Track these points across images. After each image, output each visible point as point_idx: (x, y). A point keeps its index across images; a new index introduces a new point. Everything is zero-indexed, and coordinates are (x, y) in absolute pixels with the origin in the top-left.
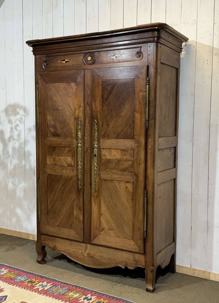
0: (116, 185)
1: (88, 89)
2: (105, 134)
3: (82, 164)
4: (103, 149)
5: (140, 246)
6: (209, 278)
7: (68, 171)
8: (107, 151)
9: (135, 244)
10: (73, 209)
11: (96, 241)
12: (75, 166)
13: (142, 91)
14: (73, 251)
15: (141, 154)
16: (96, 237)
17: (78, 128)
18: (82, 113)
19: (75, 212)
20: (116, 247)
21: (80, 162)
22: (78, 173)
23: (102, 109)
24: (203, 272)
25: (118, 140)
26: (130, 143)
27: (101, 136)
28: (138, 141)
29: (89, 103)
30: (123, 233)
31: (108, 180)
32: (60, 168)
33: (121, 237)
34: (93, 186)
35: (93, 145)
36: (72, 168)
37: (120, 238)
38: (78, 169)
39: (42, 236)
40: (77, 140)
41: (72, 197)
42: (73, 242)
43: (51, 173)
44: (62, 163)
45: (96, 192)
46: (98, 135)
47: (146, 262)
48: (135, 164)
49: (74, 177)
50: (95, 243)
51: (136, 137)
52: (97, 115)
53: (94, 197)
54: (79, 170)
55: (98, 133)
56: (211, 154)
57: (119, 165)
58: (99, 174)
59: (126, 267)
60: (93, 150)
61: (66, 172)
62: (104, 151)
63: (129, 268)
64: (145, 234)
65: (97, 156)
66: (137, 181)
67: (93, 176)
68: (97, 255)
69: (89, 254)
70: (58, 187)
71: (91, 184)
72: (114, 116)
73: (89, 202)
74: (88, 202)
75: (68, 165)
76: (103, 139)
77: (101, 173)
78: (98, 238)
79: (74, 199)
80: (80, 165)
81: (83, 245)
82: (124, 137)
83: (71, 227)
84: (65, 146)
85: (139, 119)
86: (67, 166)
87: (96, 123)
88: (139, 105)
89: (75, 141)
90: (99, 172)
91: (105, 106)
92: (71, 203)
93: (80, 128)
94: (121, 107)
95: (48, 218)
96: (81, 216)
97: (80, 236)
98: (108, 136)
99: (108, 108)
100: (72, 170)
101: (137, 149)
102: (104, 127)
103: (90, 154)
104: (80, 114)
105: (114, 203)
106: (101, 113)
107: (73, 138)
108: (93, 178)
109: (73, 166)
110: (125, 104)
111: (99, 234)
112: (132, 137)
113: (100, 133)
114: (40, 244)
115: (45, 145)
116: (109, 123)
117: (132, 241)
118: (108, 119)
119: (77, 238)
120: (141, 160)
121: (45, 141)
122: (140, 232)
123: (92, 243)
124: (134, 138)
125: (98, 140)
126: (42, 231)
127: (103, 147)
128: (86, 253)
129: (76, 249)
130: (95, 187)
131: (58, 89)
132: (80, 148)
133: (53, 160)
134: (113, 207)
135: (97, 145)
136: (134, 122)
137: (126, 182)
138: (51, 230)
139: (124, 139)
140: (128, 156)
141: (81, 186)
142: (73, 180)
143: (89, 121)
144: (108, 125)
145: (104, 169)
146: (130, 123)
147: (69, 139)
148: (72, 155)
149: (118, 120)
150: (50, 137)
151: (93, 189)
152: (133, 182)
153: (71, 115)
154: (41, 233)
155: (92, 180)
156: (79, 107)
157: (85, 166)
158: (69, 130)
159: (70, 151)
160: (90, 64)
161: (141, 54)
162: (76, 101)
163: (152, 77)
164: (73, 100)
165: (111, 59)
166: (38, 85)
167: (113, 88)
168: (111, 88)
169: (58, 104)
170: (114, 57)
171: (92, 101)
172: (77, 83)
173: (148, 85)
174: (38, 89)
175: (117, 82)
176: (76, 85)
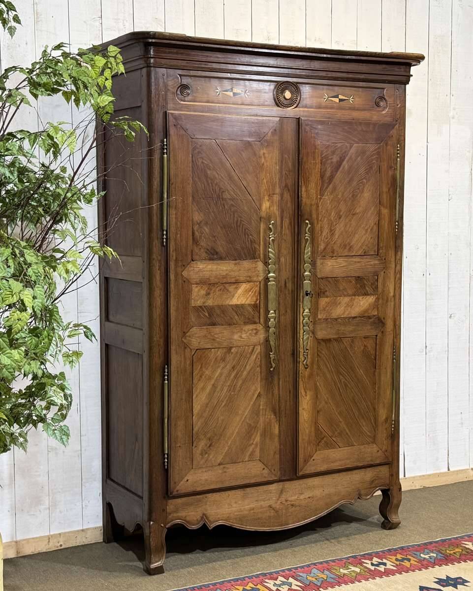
0: (346, 347)
1: (286, 156)
2: (325, 249)
3: (277, 315)
4: (322, 278)
5: (386, 451)
7: (246, 333)
9: (379, 449)
10: (258, 414)
11: (310, 469)
12: (262, 320)
13: (391, 168)
14: (250, 510)
15: (389, 282)
16: (310, 460)
17: (268, 239)
18: (277, 208)
19: (261, 420)
20: (347, 467)
21: (273, 312)
22: (268, 336)
23: (322, 200)
25: (350, 260)
26: (372, 263)
27: (318, 252)
28: (385, 259)
29: (289, 187)
30: (359, 436)
31: (332, 340)
32: (225, 331)
33: (355, 444)
34: (301, 357)
35: (302, 272)
36: (255, 328)
37: (355, 446)
38: (268, 326)
41: (255, 391)
42: (248, 489)
43: (202, 347)
44: (231, 318)
45: (306, 368)
46: (313, 252)
47: (392, 475)
48: (380, 300)
49: (260, 344)
50: (307, 472)
51: (381, 251)
52: (311, 211)
53: (303, 379)
54: (270, 328)
55: (313, 247)
57: (353, 307)
58: (314, 330)
60: (303, 283)
61: (241, 337)
62: (324, 282)
64: (393, 426)
66: (382, 332)
67: (302, 337)
68: (302, 497)
69: (286, 501)
70: (221, 375)
71: (295, 354)
72: (343, 213)
73: (290, 391)
74: (288, 392)
75: (244, 322)
76: (321, 259)
77: (318, 327)
78: (314, 460)
79: (259, 393)
80: (272, 317)
82: (362, 252)
83: (251, 458)
84: (236, 280)
85: (387, 218)
86: (242, 323)
87: (307, 228)
88: (386, 193)
89: (260, 265)
90: (313, 327)
91: (327, 194)
92: (252, 403)
93: (273, 239)
94: (357, 196)
95: (194, 452)
96: (276, 425)
97: (273, 471)
98: (332, 252)
99: (332, 196)
100: (255, 332)
101: (383, 272)
102: (324, 234)
103: (292, 291)
104: (272, 209)
105: (342, 383)
106: (318, 207)
107: (256, 261)
108: (301, 340)
109: (258, 321)
110: (363, 192)
111: (314, 452)
112: (375, 251)
113: (316, 248)
114: (162, 525)
115: (184, 281)
116: (334, 226)
117: (375, 446)
118: (332, 219)
119: (266, 475)
120: (390, 293)
121: (185, 273)
122: (387, 424)
123: (301, 474)
124: (379, 254)
125: (312, 261)
126: (178, 488)
127: (323, 275)
128: (279, 502)
129: (256, 502)
130: (305, 359)
131: (220, 152)
132: (272, 281)
133: (206, 316)
134: (341, 391)
135: (310, 272)
136: (379, 224)
137: (364, 338)
138: (201, 480)
139: (362, 257)
140: (367, 288)
141: (275, 361)
142: (256, 353)
143: (290, 223)
144: (332, 232)
145: (324, 319)
146: (371, 226)
147: (246, 264)
148: (255, 299)
149: (350, 221)
150: (199, 263)
151: (301, 363)
152: (376, 336)
153: (252, 211)
154: (175, 493)
155: (299, 345)
156: (269, 195)
157: (282, 318)
158: (247, 243)
159: (250, 291)
160: (289, 107)
161: (384, 101)
162: (265, 181)
163: (403, 144)
164: (256, 180)
165: (331, 102)
166: (165, 140)
167: (342, 159)
168: (339, 159)
169: (221, 186)
170: (337, 100)
171: (300, 183)
172: (265, 144)
173: (399, 158)
174: (166, 148)
175: (351, 148)
176: (265, 148)
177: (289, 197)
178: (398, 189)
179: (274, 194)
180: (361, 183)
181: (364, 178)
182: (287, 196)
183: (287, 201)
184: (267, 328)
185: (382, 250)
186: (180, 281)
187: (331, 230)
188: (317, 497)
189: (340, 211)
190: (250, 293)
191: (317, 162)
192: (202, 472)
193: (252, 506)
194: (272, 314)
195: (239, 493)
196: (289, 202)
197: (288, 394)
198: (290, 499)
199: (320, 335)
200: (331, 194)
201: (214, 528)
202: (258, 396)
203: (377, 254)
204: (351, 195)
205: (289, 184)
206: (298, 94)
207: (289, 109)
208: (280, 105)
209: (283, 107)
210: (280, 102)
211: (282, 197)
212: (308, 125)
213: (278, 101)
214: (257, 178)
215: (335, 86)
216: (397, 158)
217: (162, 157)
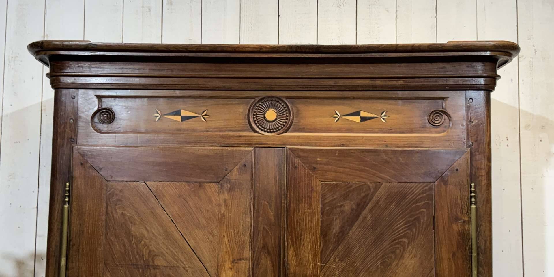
1: (266, 202)
13: (457, 219)
23: (324, 269)
88: (449, 259)
91: (335, 260)
94: (390, 264)
110: (402, 257)
131: (153, 200)
156: (233, 262)
160: (274, 132)
161: (445, 117)
162: (226, 240)
163: (484, 182)
164: (211, 237)
165: (347, 122)
166: (68, 184)
167: (361, 207)
168: (354, 206)
169: (152, 248)
170: (357, 119)
171: (286, 243)
172: (227, 186)
173: (475, 204)
174: (69, 196)
175: (376, 188)
176: (226, 193)
177: (269, 263)
178: (474, 255)
179: (240, 259)
180: (398, 243)
181: (404, 236)
182: (266, 262)
183: (266, 270)
191: (316, 211)
196: (269, 271)
200: (341, 260)
204: (379, 263)
205: (270, 245)
206: (290, 113)
207: (273, 134)
208: (257, 129)
209: (263, 132)
210: (258, 127)
211: (256, 263)
212: (299, 157)
213: (256, 124)
214: (213, 236)
215: (354, 98)
216: (471, 204)
217: (63, 208)
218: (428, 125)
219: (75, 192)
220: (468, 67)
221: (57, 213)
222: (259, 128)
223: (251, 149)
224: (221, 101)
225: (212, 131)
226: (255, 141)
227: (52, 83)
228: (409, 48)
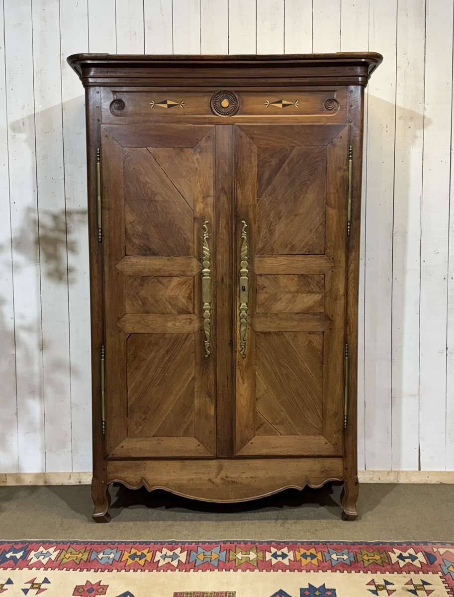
0: (288, 341)
1: (223, 161)
2: (263, 247)
3: (212, 308)
4: (261, 275)
5: (336, 444)
6: (398, 482)
7: (180, 322)
8: (268, 278)
9: (327, 442)
10: (192, 395)
11: (245, 452)
12: (196, 312)
13: (340, 168)
14: (189, 480)
15: (338, 281)
16: (247, 443)
17: (202, 237)
18: (212, 209)
19: (196, 401)
20: (289, 454)
21: (208, 304)
22: (203, 326)
23: (259, 202)
24: (387, 473)
25: (291, 258)
26: (317, 262)
27: (256, 251)
28: (333, 259)
29: (226, 190)
30: (303, 426)
31: (272, 333)
32: (158, 319)
33: (299, 433)
34: (238, 347)
35: (238, 269)
36: (189, 317)
37: (298, 435)
38: (203, 317)
39: (110, 462)
40: (200, 260)
41: (190, 374)
42: (187, 461)
43: (136, 331)
44: (165, 308)
45: (244, 358)
46: (250, 250)
47: (346, 469)
48: (328, 298)
49: (194, 333)
50: (245, 453)
51: (328, 251)
52: (247, 212)
53: (241, 368)
54: (205, 318)
55: (250, 245)
56: (396, 279)
57: (295, 303)
58: (251, 323)
59: (307, 486)
60: (239, 278)
61: (175, 325)
62: (263, 278)
63: (313, 486)
64: (345, 421)
65: (246, 289)
66: (330, 329)
67: (238, 329)
68: (244, 476)
69: (227, 477)
70: (155, 357)
71: (232, 343)
72: (284, 213)
73: (228, 378)
74: (226, 378)
75: (178, 312)
76: (259, 257)
77: (256, 321)
78: (252, 443)
79: (194, 376)
80: (207, 309)
81: (214, 463)
82: (306, 251)
83: (186, 433)
84: (169, 274)
85: (335, 219)
86: (176, 313)
87: (244, 228)
88: (334, 193)
89: (194, 262)
90: (251, 320)
91: (266, 195)
92: (186, 385)
93: (207, 238)
94: (299, 197)
95: (129, 423)
96: (212, 407)
97: (208, 448)
98: (271, 251)
99: (271, 198)
100: (189, 321)
101: (330, 272)
102: (262, 234)
103: (229, 286)
104: (206, 210)
105: (284, 375)
106: (255, 208)
107: (190, 258)
108: (239, 332)
109: (192, 311)
110: (307, 192)
111: (252, 436)
112: (321, 251)
113: (253, 247)
114: (103, 482)
115: (118, 273)
116: (273, 226)
117: (322, 437)
118: (271, 219)
119: (202, 451)
120: (339, 291)
121: (119, 266)
122: (337, 418)
123: (238, 454)
124: (326, 253)
125: (249, 258)
126: (113, 452)
127: (261, 272)
128: (219, 477)
129: (195, 474)
130: (242, 349)
131: (153, 159)
132: (207, 276)
133: (139, 304)
134: (283, 381)
135: (247, 268)
136: (325, 224)
137: (309, 333)
138: (136, 448)
139: (306, 256)
140: (312, 287)
141: (210, 349)
142: (191, 340)
143: (227, 223)
144: (271, 232)
145: (263, 313)
146: (317, 227)
147: (180, 260)
148: (188, 291)
149: (292, 221)
150: (132, 258)
151: (238, 353)
152: (323, 332)
153: (186, 212)
154: (110, 456)
155: (236, 336)
156: (204, 198)
157: (219, 310)
158: (181, 241)
159: (184, 284)
160: (227, 115)
161: (335, 103)
162: (198, 184)
163: (358, 145)
164: (189, 183)
165: (274, 108)
166: (98, 149)
167: (282, 162)
168: (278, 162)
169: (153, 189)
170: (280, 105)
171: (235, 186)
172: (198, 150)
173: (352, 159)
174: (99, 157)
175: (291, 151)
176: (198, 154)
177: (225, 198)
178: (350, 190)
179: (208, 196)
180: (304, 185)
181: (308, 180)
182: (223, 198)
183: (224, 203)
184: (202, 318)
185: (330, 249)
186: (114, 273)
187: (270, 230)
188: (259, 478)
189: (280, 212)
190: (184, 286)
191: (254, 165)
192: (137, 441)
193: (191, 477)
194: (206, 305)
195: (177, 464)
196: (226, 204)
197: (226, 380)
198: (230, 476)
199: (259, 327)
200: (269, 196)
201: (153, 491)
202: (192, 379)
203: (323, 253)
204: (292, 197)
205: (226, 188)
206: (237, 102)
207: (227, 116)
208: (216, 113)
209: (220, 115)
210: (217, 111)
211: (218, 199)
212: (243, 130)
213: (215, 109)
214: (190, 182)
215: (278, 92)
216: (349, 159)
217: (96, 164)
218: (325, 108)
219: (103, 154)
220: (350, 69)
221: (92, 168)
222: (218, 113)
223: (213, 126)
224: (193, 94)
225: (187, 115)
226: (216, 121)
227: (83, 83)
228: (312, 57)
